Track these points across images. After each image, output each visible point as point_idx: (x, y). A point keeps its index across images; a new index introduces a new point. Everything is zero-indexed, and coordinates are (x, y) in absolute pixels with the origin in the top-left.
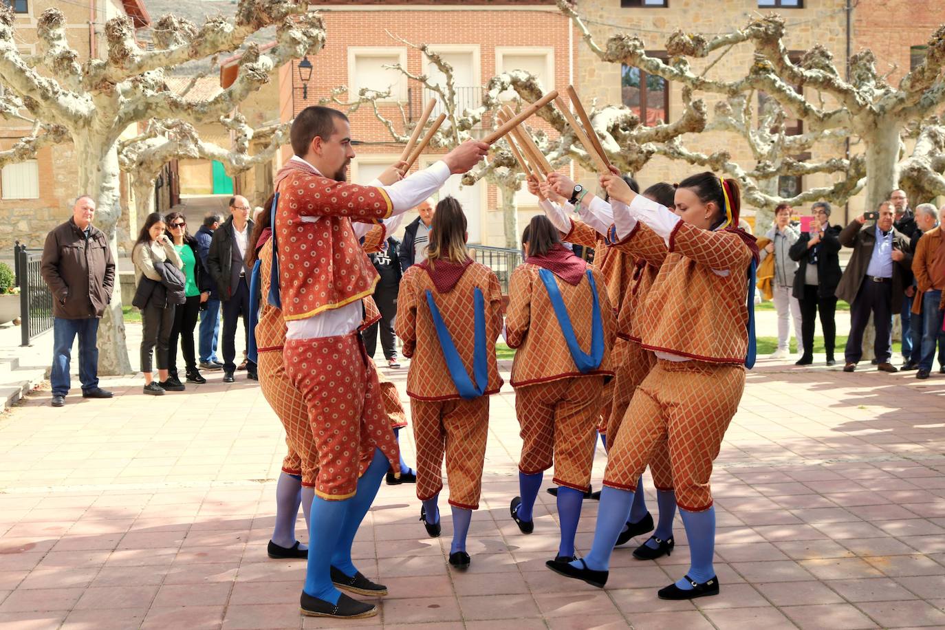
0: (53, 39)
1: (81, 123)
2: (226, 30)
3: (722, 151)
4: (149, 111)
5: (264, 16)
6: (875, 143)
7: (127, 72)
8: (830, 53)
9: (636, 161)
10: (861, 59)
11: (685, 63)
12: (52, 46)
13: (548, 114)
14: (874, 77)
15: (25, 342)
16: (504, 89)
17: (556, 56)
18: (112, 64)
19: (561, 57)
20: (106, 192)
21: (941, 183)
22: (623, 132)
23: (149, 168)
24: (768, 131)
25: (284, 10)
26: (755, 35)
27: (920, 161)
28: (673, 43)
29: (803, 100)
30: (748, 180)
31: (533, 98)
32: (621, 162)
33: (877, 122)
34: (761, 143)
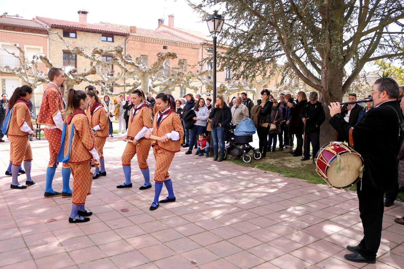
6: (143, 80)
8: (131, 56)
9: (79, 82)
10: (139, 58)
11: (95, 56)
14: (142, 63)
16: (38, 59)
17: (43, 49)
19: (45, 50)
22: (73, 73)
24: (106, 74)
26: (116, 51)
28: (95, 51)
29: (126, 68)
30: (106, 88)
31: (46, 62)
32: (74, 82)
33: (144, 75)
34: (105, 78)
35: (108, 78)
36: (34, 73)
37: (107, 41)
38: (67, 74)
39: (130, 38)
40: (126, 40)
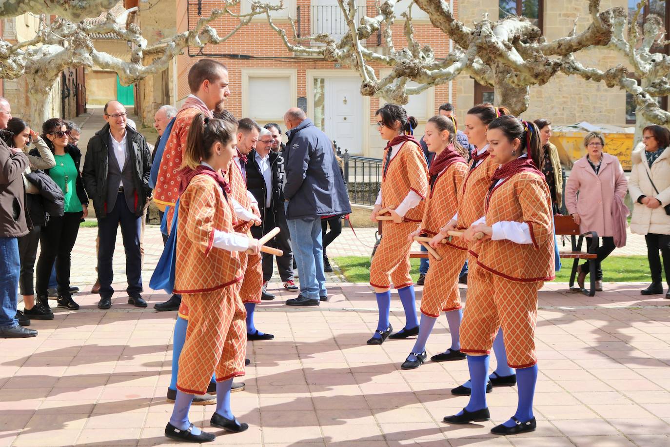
3: (620, 67)
4: (22, 5)
9: (543, 74)
13: (447, 25)
22: (523, 45)
23: (44, 75)
24: (647, 49)
30: (648, 96)
32: (525, 74)
34: (642, 62)
35: (654, 61)
36: (394, 51)
38: (501, 46)
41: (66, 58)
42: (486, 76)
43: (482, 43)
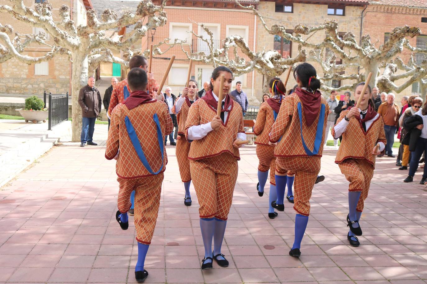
0: (64, 16)
1: (75, 48)
2: (132, 16)
4: (100, 45)
5: (147, 12)
6: (369, 69)
7: (94, 30)
8: (354, 35)
9: (280, 72)
10: (365, 38)
11: (300, 36)
12: (64, 19)
13: (247, 52)
14: (370, 45)
15: (50, 129)
16: (231, 42)
17: (249, 30)
18: (88, 27)
19: (251, 30)
20: (83, 74)
21: (393, 85)
22: (275, 60)
23: (93, 65)
24: (329, 62)
25: (154, 10)
26: (327, 27)
27: (385, 77)
28: (297, 29)
29: (343, 52)
31: (242, 46)
32: (274, 72)
33: (370, 62)
34: (326, 67)
35: (331, 67)
36: (228, 60)
37: (335, 14)
38: (265, 62)
39: (369, 8)
40: (363, 11)
41: (102, 59)
42: (262, 71)
43: (258, 60)
